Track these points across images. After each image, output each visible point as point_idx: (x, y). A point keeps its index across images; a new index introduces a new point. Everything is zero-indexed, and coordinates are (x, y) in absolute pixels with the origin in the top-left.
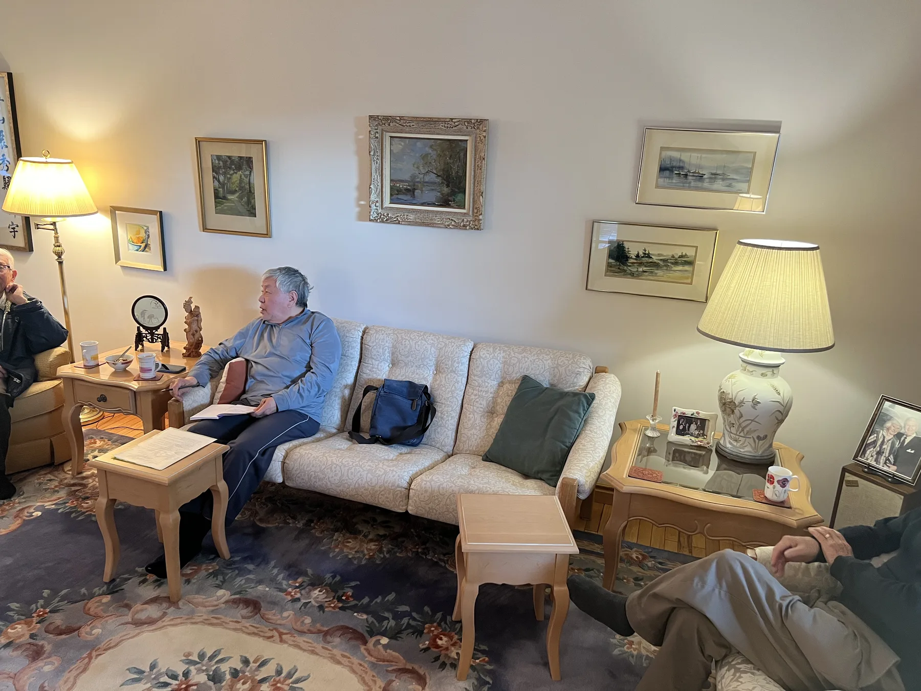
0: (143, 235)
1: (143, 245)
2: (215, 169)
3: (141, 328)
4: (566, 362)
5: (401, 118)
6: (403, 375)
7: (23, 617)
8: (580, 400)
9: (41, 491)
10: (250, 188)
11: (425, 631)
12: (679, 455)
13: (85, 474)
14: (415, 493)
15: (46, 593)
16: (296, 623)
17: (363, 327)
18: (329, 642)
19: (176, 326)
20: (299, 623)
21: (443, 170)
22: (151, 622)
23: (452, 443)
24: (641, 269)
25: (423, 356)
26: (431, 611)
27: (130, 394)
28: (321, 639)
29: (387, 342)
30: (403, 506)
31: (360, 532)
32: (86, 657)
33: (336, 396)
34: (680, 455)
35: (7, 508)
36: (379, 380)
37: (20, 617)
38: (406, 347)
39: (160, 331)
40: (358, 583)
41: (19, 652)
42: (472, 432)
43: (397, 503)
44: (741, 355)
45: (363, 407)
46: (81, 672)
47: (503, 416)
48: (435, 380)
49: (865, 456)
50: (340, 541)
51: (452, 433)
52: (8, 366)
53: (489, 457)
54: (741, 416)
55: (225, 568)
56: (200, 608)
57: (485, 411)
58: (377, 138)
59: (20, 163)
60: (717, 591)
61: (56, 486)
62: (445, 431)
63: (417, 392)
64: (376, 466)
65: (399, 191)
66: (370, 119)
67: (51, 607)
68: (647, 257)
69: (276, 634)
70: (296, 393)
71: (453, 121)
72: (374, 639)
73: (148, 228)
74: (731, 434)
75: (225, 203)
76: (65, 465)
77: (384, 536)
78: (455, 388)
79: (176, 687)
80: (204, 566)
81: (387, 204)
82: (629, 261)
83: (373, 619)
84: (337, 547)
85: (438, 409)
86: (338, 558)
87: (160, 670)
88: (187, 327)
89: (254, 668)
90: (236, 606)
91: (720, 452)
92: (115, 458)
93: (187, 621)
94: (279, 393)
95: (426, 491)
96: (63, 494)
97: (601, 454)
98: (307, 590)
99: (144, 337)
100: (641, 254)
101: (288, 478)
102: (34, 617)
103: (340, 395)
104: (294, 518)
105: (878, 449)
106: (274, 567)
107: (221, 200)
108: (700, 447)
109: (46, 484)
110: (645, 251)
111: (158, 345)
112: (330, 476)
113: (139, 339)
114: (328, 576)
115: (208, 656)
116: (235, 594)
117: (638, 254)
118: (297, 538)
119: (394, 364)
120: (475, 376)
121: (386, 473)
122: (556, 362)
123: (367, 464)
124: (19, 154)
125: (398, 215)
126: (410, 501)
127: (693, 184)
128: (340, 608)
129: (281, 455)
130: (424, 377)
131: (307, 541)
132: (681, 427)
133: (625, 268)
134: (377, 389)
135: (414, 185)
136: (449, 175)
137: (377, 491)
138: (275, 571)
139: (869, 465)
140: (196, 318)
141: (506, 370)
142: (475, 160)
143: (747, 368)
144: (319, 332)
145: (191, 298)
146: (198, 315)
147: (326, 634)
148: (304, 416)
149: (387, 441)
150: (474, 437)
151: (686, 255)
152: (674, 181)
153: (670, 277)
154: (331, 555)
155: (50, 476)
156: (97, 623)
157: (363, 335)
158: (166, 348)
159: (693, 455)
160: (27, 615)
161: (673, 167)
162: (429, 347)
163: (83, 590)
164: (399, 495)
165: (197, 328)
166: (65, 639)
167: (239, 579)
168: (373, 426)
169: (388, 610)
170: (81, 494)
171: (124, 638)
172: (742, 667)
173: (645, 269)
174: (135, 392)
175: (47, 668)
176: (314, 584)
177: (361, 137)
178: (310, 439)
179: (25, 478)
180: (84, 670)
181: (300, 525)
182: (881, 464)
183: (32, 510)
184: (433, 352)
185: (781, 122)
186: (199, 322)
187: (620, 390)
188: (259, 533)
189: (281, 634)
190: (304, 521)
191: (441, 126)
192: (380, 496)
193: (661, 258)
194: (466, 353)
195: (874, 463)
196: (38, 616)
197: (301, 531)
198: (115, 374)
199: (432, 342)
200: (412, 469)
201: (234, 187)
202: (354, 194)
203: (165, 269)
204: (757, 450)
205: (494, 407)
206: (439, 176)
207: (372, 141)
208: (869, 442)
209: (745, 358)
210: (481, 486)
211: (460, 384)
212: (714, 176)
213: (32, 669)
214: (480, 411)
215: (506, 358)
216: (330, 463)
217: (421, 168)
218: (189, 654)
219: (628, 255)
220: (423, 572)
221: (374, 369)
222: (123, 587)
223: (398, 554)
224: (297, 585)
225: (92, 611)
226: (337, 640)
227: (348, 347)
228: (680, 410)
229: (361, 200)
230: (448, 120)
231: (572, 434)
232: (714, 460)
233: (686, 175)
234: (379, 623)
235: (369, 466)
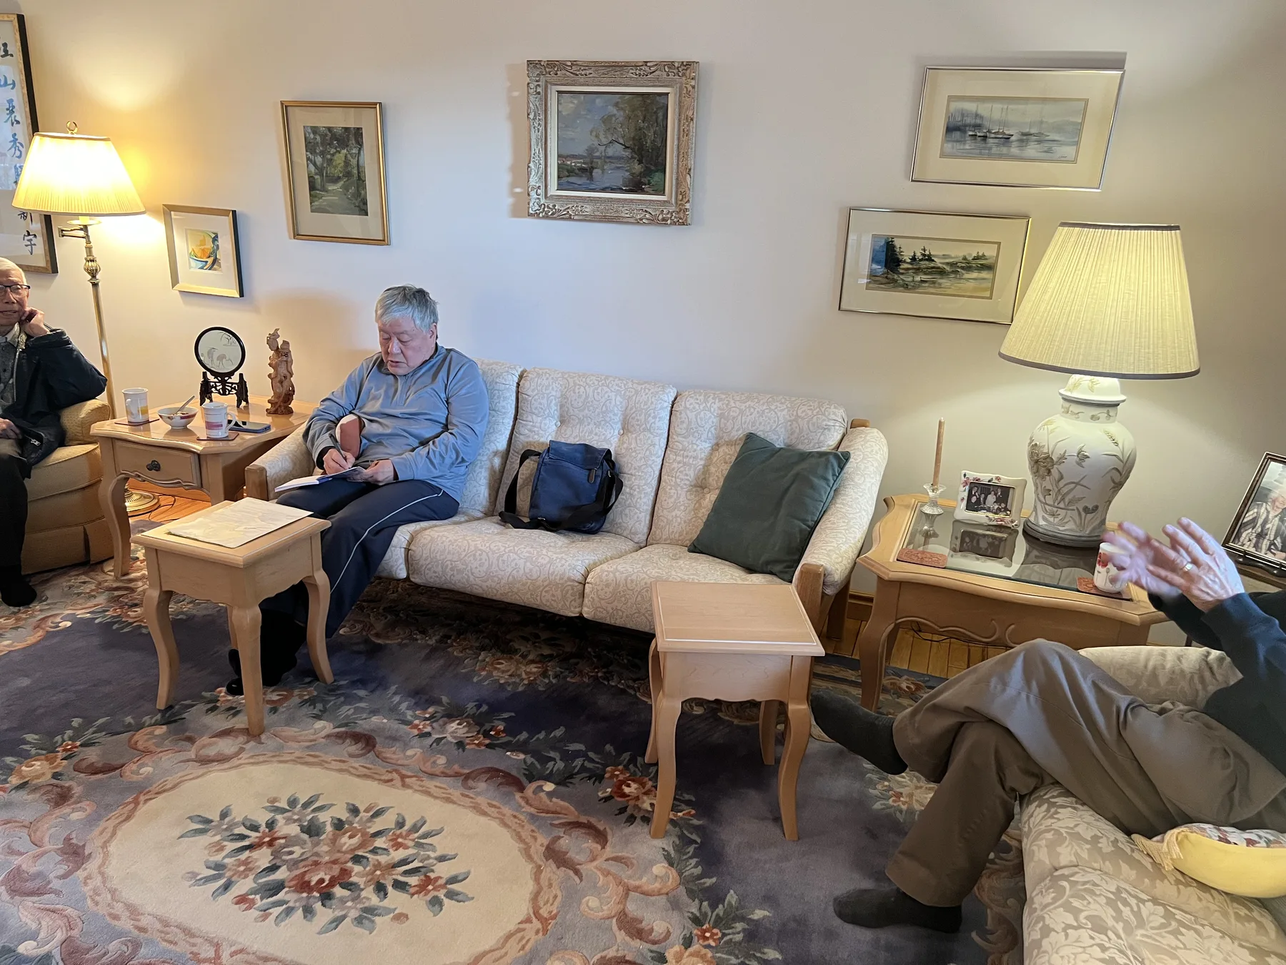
0: (209, 245)
1: (210, 261)
2: (310, 146)
3: (208, 373)
4: (810, 413)
5: (574, 63)
6: (574, 436)
7: (44, 752)
8: (828, 461)
9: (72, 595)
10: (359, 173)
11: (607, 775)
12: (970, 542)
13: (133, 576)
14: (593, 588)
15: (76, 722)
16: (424, 764)
17: (520, 370)
18: (471, 788)
19: (257, 373)
20: (429, 764)
21: (634, 139)
22: (222, 759)
23: (646, 530)
24: (918, 278)
25: (604, 409)
26: (615, 749)
27: (194, 459)
28: (460, 784)
29: (553, 388)
30: (576, 607)
31: (516, 651)
32: (130, 803)
33: (481, 467)
34: (972, 541)
35: (24, 616)
36: (543, 444)
37: (40, 751)
38: (580, 396)
39: (235, 379)
40: (513, 714)
41: (38, 795)
42: (674, 514)
43: (568, 604)
44: (1062, 391)
45: (520, 481)
46: (124, 820)
47: (717, 492)
48: (621, 442)
49: (1239, 541)
50: (488, 662)
51: (645, 517)
52: (25, 424)
53: (698, 547)
54: (1061, 478)
55: (325, 694)
56: (290, 743)
57: (692, 484)
58: (539, 93)
59: (37, 138)
60: (1024, 695)
61: (92, 591)
62: (636, 513)
63: (597, 458)
64: (538, 552)
65: (571, 172)
66: (528, 65)
67: (83, 739)
68: (927, 260)
69: (395, 775)
70: (424, 457)
71: (648, 64)
72: (534, 785)
73: (217, 236)
74: (1047, 506)
75: (324, 196)
76: (105, 564)
77: (551, 657)
78: (650, 452)
79: (257, 840)
80: (296, 692)
81: (553, 190)
82: (902, 267)
83: (532, 760)
84: (484, 669)
85: (625, 482)
86: (486, 683)
87: (234, 818)
88: (272, 371)
89: (364, 819)
90: (340, 741)
91: (1030, 533)
92: (170, 533)
93: (273, 759)
94: (404, 456)
95: (608, 585)
96: (101, 600)
97: (857, 535)
98: (441, 722)
99: (213, 387)
100: (919, 255)
101: (417, 571)
102: (58, 752)
103: (488, 464)
104: (423, 632)
105: (1260, 530)
106: (395, 694)
107: (318, 192)
108: (1000, 528)
109: (80, 587)
110: (924, 250)
111: (233, 398)
112: (474, 566)
113: (206, 390)
114: (471, 705)
115: (302, 802)
116: (339, 727)
117: (915, 255)
118: (427, 658)
119: (563, 420)
120: (678, 435)
121: (551, 562)
122: (795, 413)
123: (525, 550)
124: (35, 128)
125: (570, 206)
126: (586, 600)
127: (994, 150)
128: (487, 746)
129: (403, 540)
130: (605, 438)
131: (442, 662)
132: (974, 499)
133: (896, 277)
134: (539, 454)
135: (592, 162)
136: (642, 145)
137: (539, 587)
138: (397, 699)
139: (1245, 553)
140: (285, 358)
141: (722, 426)
142: (679, 121)
143: (1071, 409)
144: (458, 382)
145: (277, 330)
146: (287, 354)
147: (467, 777)
148: (436, 489)
149: (552, 526)
150: (676, 521)
151: (984, 255)
152: (967, 147)
153: (960, 289)
154: (475, 680)
155: (84, 578)
156: (146, 760)
157: (520, 380)
158: (244, 403)
159: (991, 540)
160: (49, 749)
161: (966, 126)
162: (612, 395)
163: (129, 719)
164: (570, 592)
165: (285, 372)
166: (100, 780)
167: (345, 708)
168: (533, 505)
169: (554, 749)
170: (127, 601)
171: (185, 778)
172: (1060, 801)
173: (924, 277)
174: (199, 455)
175: (75, 816)
176: (450, 716)
177: (516, 94)
178: (446, 521)
179: (47, 581)
180: (128, 818)
181: (432, 642)
182: (1264, 551)
183: (58, 619)
184: (618, 403)
185: (1125, 54)
186: (289, 364)
187: (886, 449)
188: (374, 651)
189: (403, 777)
190: (437, 637)
191: (631, 73)
192: (544, 594)
193: (947, 261)
194: (666, 404)
195: (1252, 550)
196: (64, 750)
197: (434, 650)
198: (172, 432)
199: (617, 388)
200: (588, 557)
201: (337, 172)
202: (507, 178)
203: (242, 295)
204: (1084, 528)
205: (705, 478)
206: (627, 147)
207: (532, 98)
208: (1245, 520)
209: (1068, 394)
210: (686, 577)
211: (657, 447)
212: (1025, 138)
213: (54, 816)
214: (685, 484)
215: (723, 410)
216: (473, 549)
217: (602, 136)
218: (275, 800)
219: (900, 257)
220: (604, 701)
221: (536, 429)
222: (183, 716)
223: (568, 679)
224: (427, 716)
225: (140, 745)
226: (482, 786)
227: (499, 397)
228: (972, 475)
229: (517, 187)
230: (640, 64)
231: (818, 510)
232: (1021, 545)
233: (985, 137)
234: (541, 765)
235: (529, 552)
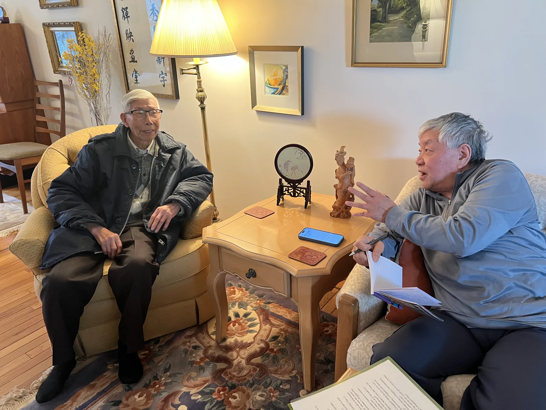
0: (281, 75)
1: (280, 87)
3: (283, 180)
9: (187, 365)
13: (228, 342)
27: (285, 276)
35: (153, 392)
39: (304, 184)
61: (201, 359)
73: (287, 68)
75: (384, 26)
88: (337, 182)
96: (209, 375)
99: (286, 190)
107: (379, 23)
109: (191, 354)
111: (301, 200)
113: (281, 193)
140: (350, 172)
145: (343, 147)
146: (352, 169)
155: (195, 341)
165: (349, 183)
170: (227, 379)
174: (291, 275)
183: (177, 401)
203: (304, 113)
